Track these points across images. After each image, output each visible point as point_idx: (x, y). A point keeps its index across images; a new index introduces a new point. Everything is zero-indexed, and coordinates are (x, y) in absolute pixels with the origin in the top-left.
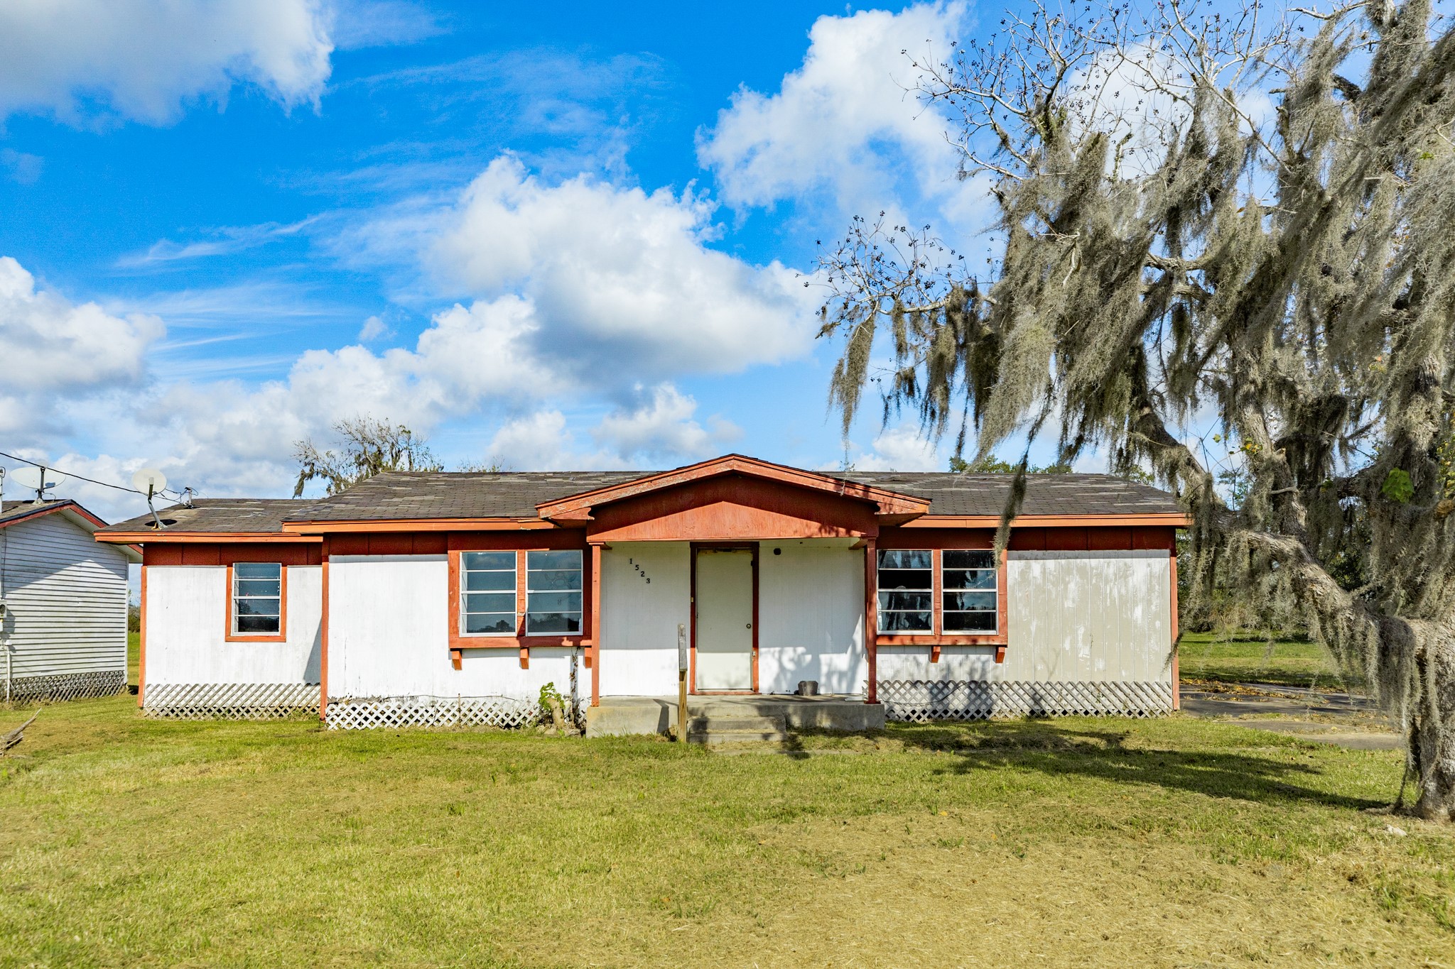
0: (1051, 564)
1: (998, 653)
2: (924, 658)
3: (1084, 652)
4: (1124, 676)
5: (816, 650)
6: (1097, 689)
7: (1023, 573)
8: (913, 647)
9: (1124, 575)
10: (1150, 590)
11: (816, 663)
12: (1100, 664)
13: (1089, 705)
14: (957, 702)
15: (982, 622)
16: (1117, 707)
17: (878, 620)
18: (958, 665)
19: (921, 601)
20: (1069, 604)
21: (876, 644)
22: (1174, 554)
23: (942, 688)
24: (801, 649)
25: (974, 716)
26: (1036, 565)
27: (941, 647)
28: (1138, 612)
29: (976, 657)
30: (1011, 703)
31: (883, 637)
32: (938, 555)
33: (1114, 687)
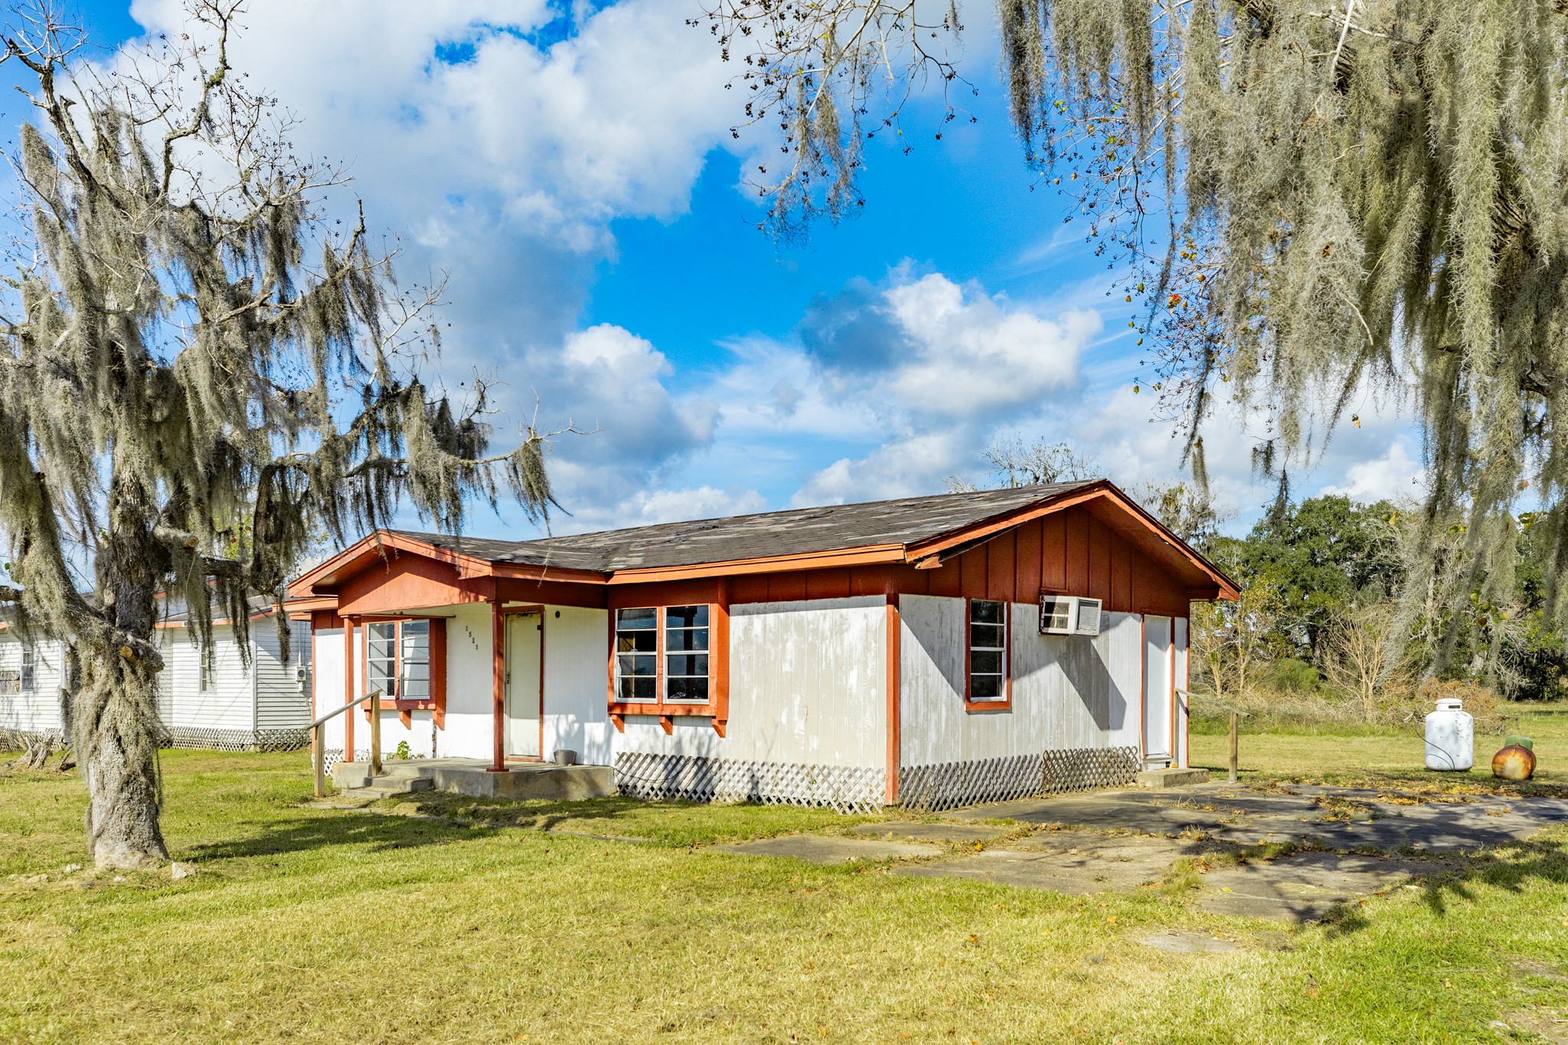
0: (771, 618)
1: (720, 728)
2: (661, 730)
3: (800, 727)
4: (836, 759)
5: (582, 719)
6: (811, 774)
7: (747, 630)
8: (643, 716)
9: (840, 630)
10: (867, 648)
11: (581, 730)
12: (815, 743)
13: (801, 792)
14: (687, 780)
15: (699, 689)
16: (829, 797)
17: (618, 686)
18: (689, 738)
19: (650, 666)
20: (786, 668)
21: (619, 714)
22: (893, 601)
23: (675, 763)
24: (571, 717)
25: (701, 797)
26: (758, 620)
27: (670, 718)
28: (853, 677)
29: (701, 730)
30: (731, 786)
31: (623, 706)
32: (661, 612)
33: (827, 772)
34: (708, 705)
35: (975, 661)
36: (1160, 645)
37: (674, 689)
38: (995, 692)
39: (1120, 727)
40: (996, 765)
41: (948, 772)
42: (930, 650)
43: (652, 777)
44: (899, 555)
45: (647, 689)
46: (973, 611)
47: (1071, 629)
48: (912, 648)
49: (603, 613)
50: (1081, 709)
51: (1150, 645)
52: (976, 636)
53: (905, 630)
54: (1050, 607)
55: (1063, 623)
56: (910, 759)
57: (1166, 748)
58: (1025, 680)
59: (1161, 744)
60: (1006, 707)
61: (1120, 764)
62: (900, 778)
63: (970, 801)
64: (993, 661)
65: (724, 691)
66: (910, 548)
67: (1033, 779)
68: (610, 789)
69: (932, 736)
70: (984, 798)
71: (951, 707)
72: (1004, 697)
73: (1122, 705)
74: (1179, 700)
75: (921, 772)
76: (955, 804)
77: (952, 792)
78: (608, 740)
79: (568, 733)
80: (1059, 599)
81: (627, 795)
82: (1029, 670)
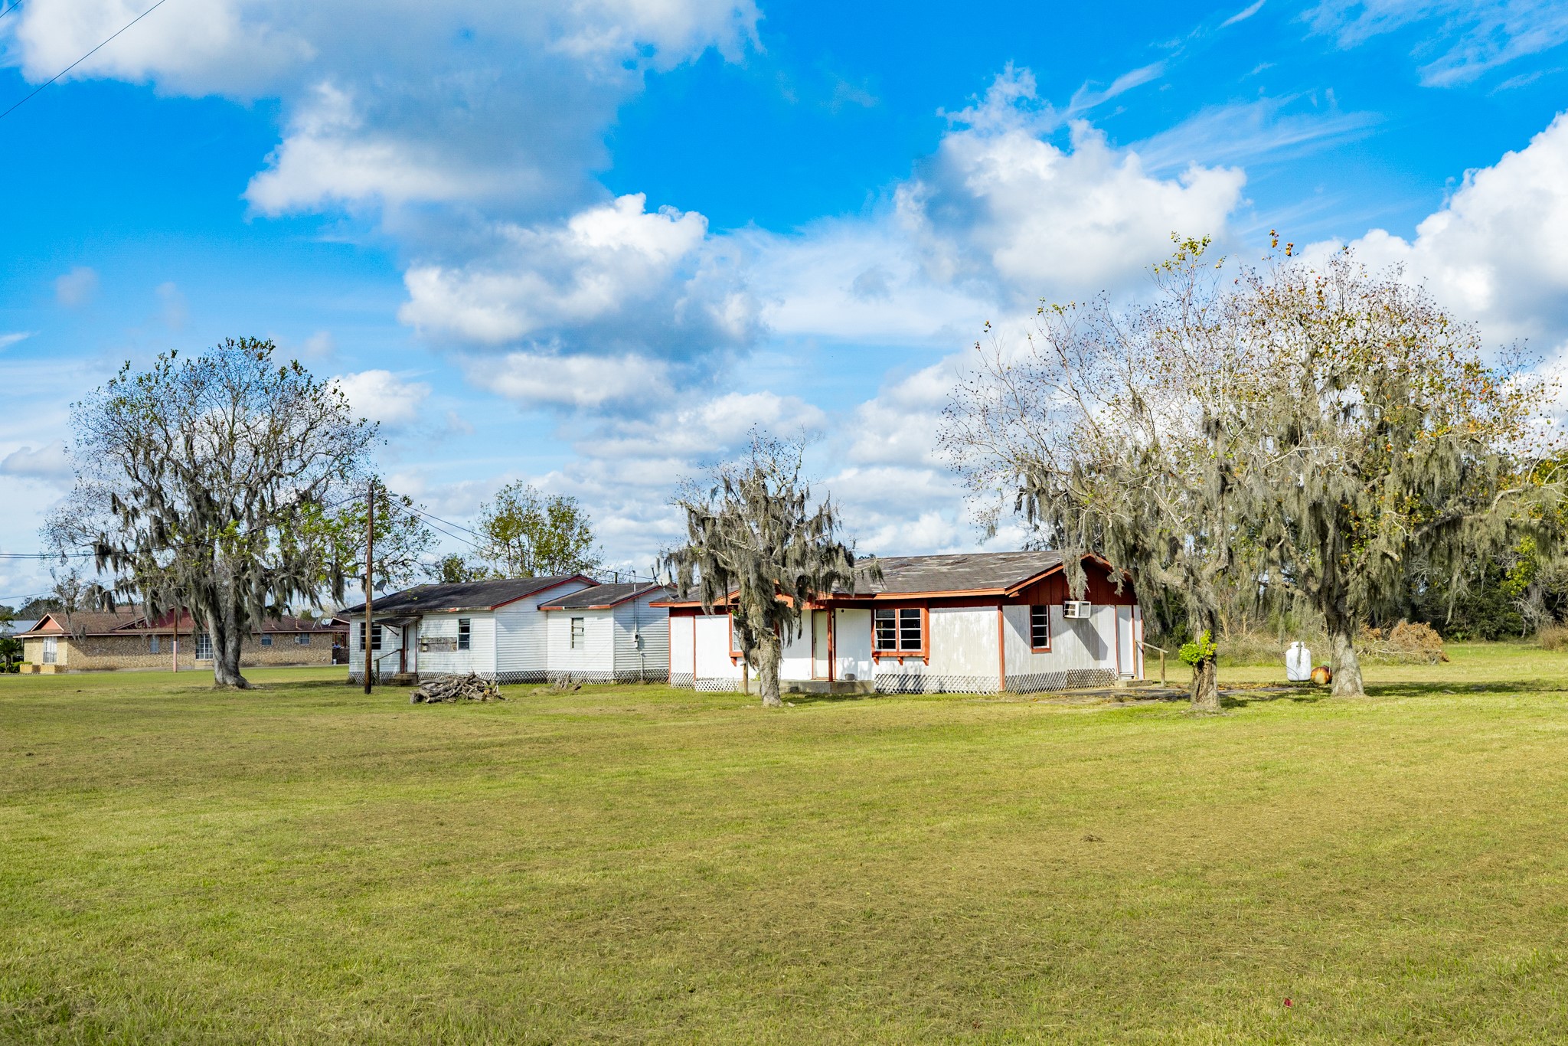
0: (948, 615)
1: (926, 661)
2: (897, 663)
3: (962, 660)
4: (978, 673)
5: (856, 660)
6: (968, 680)
7: (937, 620)
8: (889, 657)
9: (978, 620)
10: (990, 627)
11: (856, 664)
12: (969, 667)
13: (964, 688)
14: (910, 686)
15: (917, 645)
16: (976, 689)
17: (876, 644)
18: (911, 667)
19: (892, 634)
20: (956, 636)
21: (877, 656)
22: (1000, 609)
23: (904, 678)
24: (851, 659)
25: (917, 691)
26: (942, 615)
27: (902, 658)
28: (985, 639)
29: (916, 663)
30: (931, 686)
31: (879, 653)
32: (898, 612)
33: (975, 679)
34: (921, 651)
35: (1034, 631)
36: (1126, 619)
37: (905, 645)
38: (1044, 644)
39: (1105, 658)
40: (1045, 676)
41: (1025, 678)
42: (1016, 627)
43: (893, 685)
44: (1003, 593)
45: (892, 645)
46: (1034, 610)
47: (1076, 616)
48: (1008, 627)
49: (869, 612)
50: (1085, 651)
51: (1121, 620)
52: (1034, 620)
53: (1005, 620)
54: (1068, 606)
55: (1073, 613)
56: (1009, 673)
57: (1131, 670)
58: (1057, 638)
59: (1128, 667)
60: (1049, 650)
61: (1107, 676)
62: (1005, 680)
63: (1034, 691)
64: (1042, 631)
65: (927, 646)
66: (1007, 590)
67: (1063, 683)
68: (872, 691)
69: (1018, 664)
70: (1041, 690)
71: (1025, 651)
72: (1048, 646)
73: (1106, 648)
74: (1138, 646)
75: (1013, 678)
76: (1029, 691)
77: (1026, 687)
78: (870, 670)
79: (849, 667)
80: (1071, 603)
81: (879, 693)
82: (1059, 634)
